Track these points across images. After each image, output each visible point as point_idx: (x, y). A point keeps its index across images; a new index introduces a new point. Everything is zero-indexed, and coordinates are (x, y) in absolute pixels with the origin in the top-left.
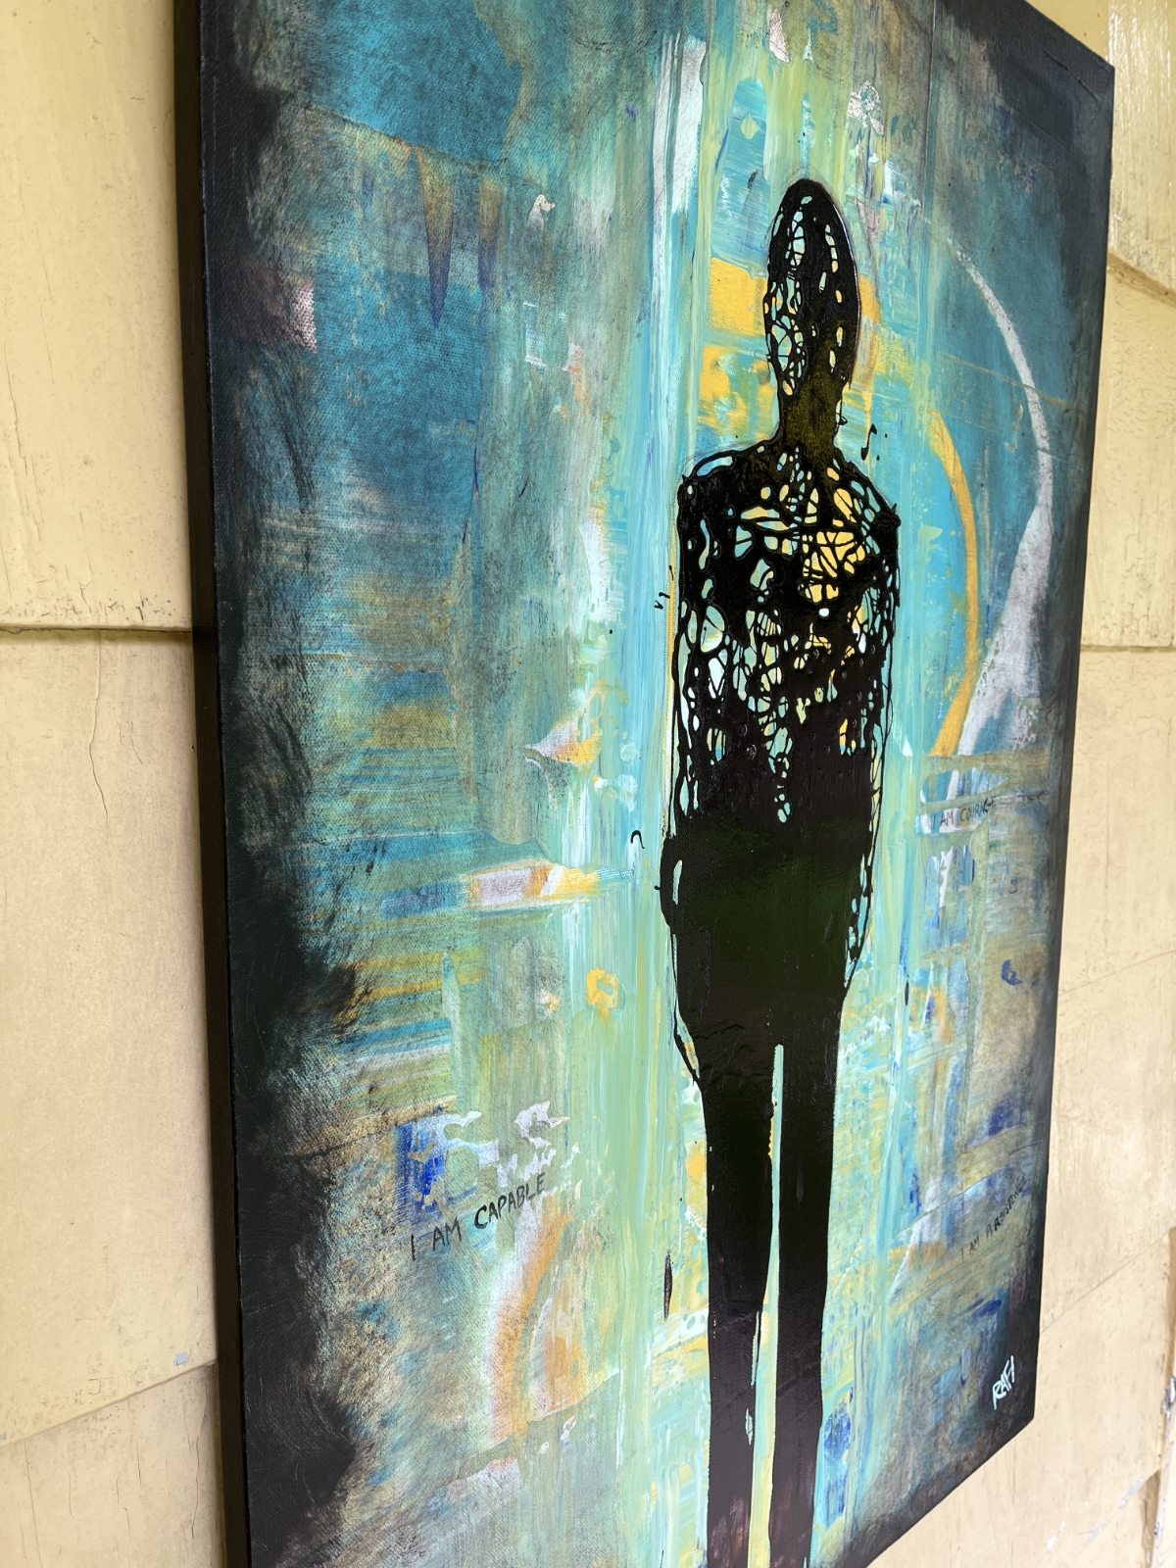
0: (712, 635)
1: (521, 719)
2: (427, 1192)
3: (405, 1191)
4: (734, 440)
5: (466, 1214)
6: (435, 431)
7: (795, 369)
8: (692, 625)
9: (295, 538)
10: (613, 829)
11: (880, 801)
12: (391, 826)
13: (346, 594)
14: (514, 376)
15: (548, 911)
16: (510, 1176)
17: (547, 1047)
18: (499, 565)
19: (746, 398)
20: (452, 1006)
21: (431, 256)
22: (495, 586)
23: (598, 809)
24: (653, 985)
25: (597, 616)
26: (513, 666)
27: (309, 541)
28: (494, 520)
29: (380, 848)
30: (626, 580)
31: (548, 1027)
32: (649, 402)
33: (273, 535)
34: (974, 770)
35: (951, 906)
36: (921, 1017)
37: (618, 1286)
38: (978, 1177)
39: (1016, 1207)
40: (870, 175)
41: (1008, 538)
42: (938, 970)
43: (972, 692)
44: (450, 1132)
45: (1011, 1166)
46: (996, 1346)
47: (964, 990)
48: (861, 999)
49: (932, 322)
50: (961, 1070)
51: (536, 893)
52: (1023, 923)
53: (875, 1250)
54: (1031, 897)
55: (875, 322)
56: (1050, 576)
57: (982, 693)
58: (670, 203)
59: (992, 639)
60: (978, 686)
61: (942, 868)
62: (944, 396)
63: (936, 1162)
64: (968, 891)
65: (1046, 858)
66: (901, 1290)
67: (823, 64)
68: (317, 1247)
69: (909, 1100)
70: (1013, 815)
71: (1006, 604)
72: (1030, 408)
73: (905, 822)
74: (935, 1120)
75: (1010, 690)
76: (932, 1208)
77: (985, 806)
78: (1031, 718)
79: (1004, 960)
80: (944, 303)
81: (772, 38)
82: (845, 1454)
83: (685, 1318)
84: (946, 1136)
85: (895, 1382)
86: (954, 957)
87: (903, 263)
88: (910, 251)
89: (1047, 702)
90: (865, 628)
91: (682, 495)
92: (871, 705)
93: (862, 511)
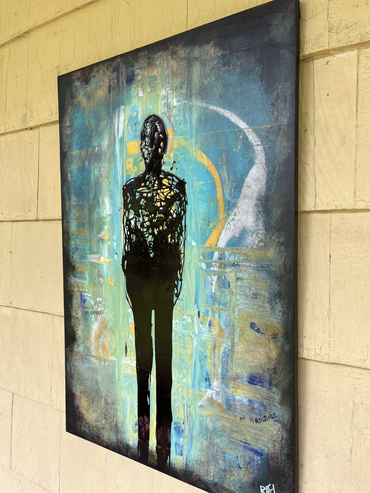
0: (131, 215)
1: (96, 231)
2: (84, 304)
4: (134, 175)
5: (90, 311)
6: (83, 188)
7: (149, 156)
8: (127, 213)
10: (112, 252)
11: (184, 256)
12: (79, 246)
13: (73, 213)
14: (94, 177)
15: (101, 264)
16: (96, 308)
17: (101, 288)
18: (92, 206)
19: (137, 167)
20: (87, 276)
21: (82, 163)
22: (91, 209)
23: (109, 247)
24: (121, 284)
25: (108, 213)
26: (94, 222)
27: (70, 206)
28: (91, 199)
29: (78, 249)
30: (113, 207)
31: (101, 285)
32: (116, 174)
33: (66, 206)
34: (226, 252)
35: (218, 294)
36: (206, 324)
37: (115, 342)
38: (243, 395)
39: (270, 423)
40: (169, 104)
41: (238, 178)
42: (213, 312)
43: (223, 228)
44: (87, 296)
45: (264, 403)
46: (261, 471)
47: (228, 324)
48: (180, 309)
49: (195, 128)
50: (229, 351)
51: (99, 261)
52: (263, 311)
53: (190, 386)
54: (267, 303)
55: (173, 137)
56: (267, 187)
57: (228, 228)
58: (118, 137)
59: (232, 211)
60: (226, 226)
61: (213, 281)
62: (202, 145)
63: (218, 375)
64: (227, 291)
65: (277, 291)
66: (203, 407)
67: (153, 89)
68: (71, 305)
69: (202, 348)
70: (251, 271)
71: (239, 199)
72: (247, 134)
73: (194, 264)
74: (216, 361)
75: (245, 227)
76: (217, 390)
77: (234, 265)
78: (260, 237)
79: (251, 321)
80: (199, 121)
81: (139, 93)
82: (182, 439)
83: (130, 360)
84: (222, 369)
85: (202, 435)
86: (221, 311)
87: (182, 118)
88: (184, 114)
89: (270, 232)
90: (175, 211)
91: (123, 189)
92: (179, 231)
93: (172, 183)
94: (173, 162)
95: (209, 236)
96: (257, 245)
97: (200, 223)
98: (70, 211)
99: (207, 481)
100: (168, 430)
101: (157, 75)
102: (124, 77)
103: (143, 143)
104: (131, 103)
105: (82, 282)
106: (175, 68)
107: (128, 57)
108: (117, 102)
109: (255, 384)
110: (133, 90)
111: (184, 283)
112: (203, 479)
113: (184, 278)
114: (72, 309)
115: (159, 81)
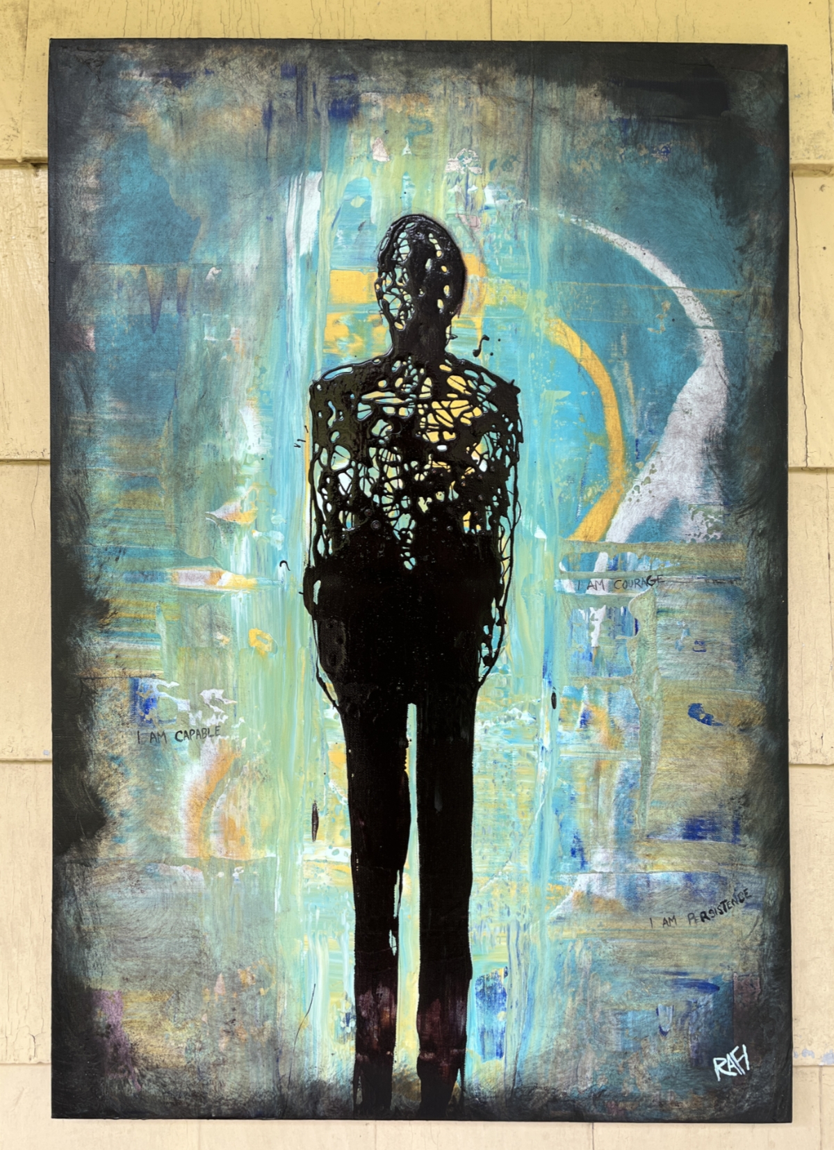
0: (341, 461)
1: (203, 500)
2: (147, 713)
3: (134, 709)
5: (171, 732)
6: (153, 375)
7: (406, 316)
8: (324, 456)
9: (84, 423)
10: (263, 559)
11: (511, 565)
12: (128, 542)
13: (107, 445)
14: (198, 347)
15: (222, 593)
16: (197, 721)
17: (221, 661)
18: (189, 429)
19: (362, 336)
20: (161, 628)
21: (151, 305)
22: (186, 438)
23: (255, 547)
24: (299, 645)
25: (254, 451)
26: (198, 475)
27: (90, 424)
28: (186, 411)
29: (122, 551)
30: (273, 434)
31: (221, 652)
32: (286, 347)
33: (74, 422)
34: (629, 554)
35: (607, 649)
36: (575, 722)
37: (274, 807)
38: (670, 868)
39: (735, 913)
40: (470, 198)
41: (661, 392)
42: (595, 692)
43: (622, 498)
44: (161, 688)
45: (723, 874)
46: (715, 1024)
47: (633, 713)
48: (499, 693)
49: (546, 267)
50: (636, 774)
51: (214, 583)
52: (720, 678)
53: (529, 877)
54: (729, 659)
55: (482, 277)
56: (727, 416)
57: (634, 500)
58: (298, 251)
59: (645, 462)
60: (629, 494)
61: (593, 619)
62: (565, 308)
63: (605, 837)
64: (630, 640)
65: (750, 632)
66: (564, 919)
67: (422, 152)
68: (89, 720)
69: (564, 779)
70: (692, 592)
71: (664, 437)
72: (681, 301)
73: (541, 582)
74: (600, 803)
75: (677, 499)
76: (604, 870)
77: (649, 581)
78: (712, 521)
79: (692, 702)
80: (559, 252)
81: (376, 153)
82: (502, 1014)
83: (330, 847)
84: (617, 820)
85: (562, 988)
86: (615, 686)
87: (509, 238)
88: (516, 230)
89: (736, 509)
90: (486, 456)
91: (313, 390)
92: (496, 504)
93: (478, 387)
94: (480, 338)
95: (583, 516)
96: (706, 537)
97: (557, 485)
98: (93, 441)
99: (576, 1094)
100: (459, 1003)
101: (435, 120)
102: (322, 99)
103: (385, 278)
104: (344, 171)
105: (141, 648)
106: (490, 117)
107: (336, 51)
108: (296, 159)
109: (701, 838)
110: (352, 139)
111: (510, 630)
112: (565, 1094)
113: (509, 618)
114: (91, 732)
115: (438, 135)
